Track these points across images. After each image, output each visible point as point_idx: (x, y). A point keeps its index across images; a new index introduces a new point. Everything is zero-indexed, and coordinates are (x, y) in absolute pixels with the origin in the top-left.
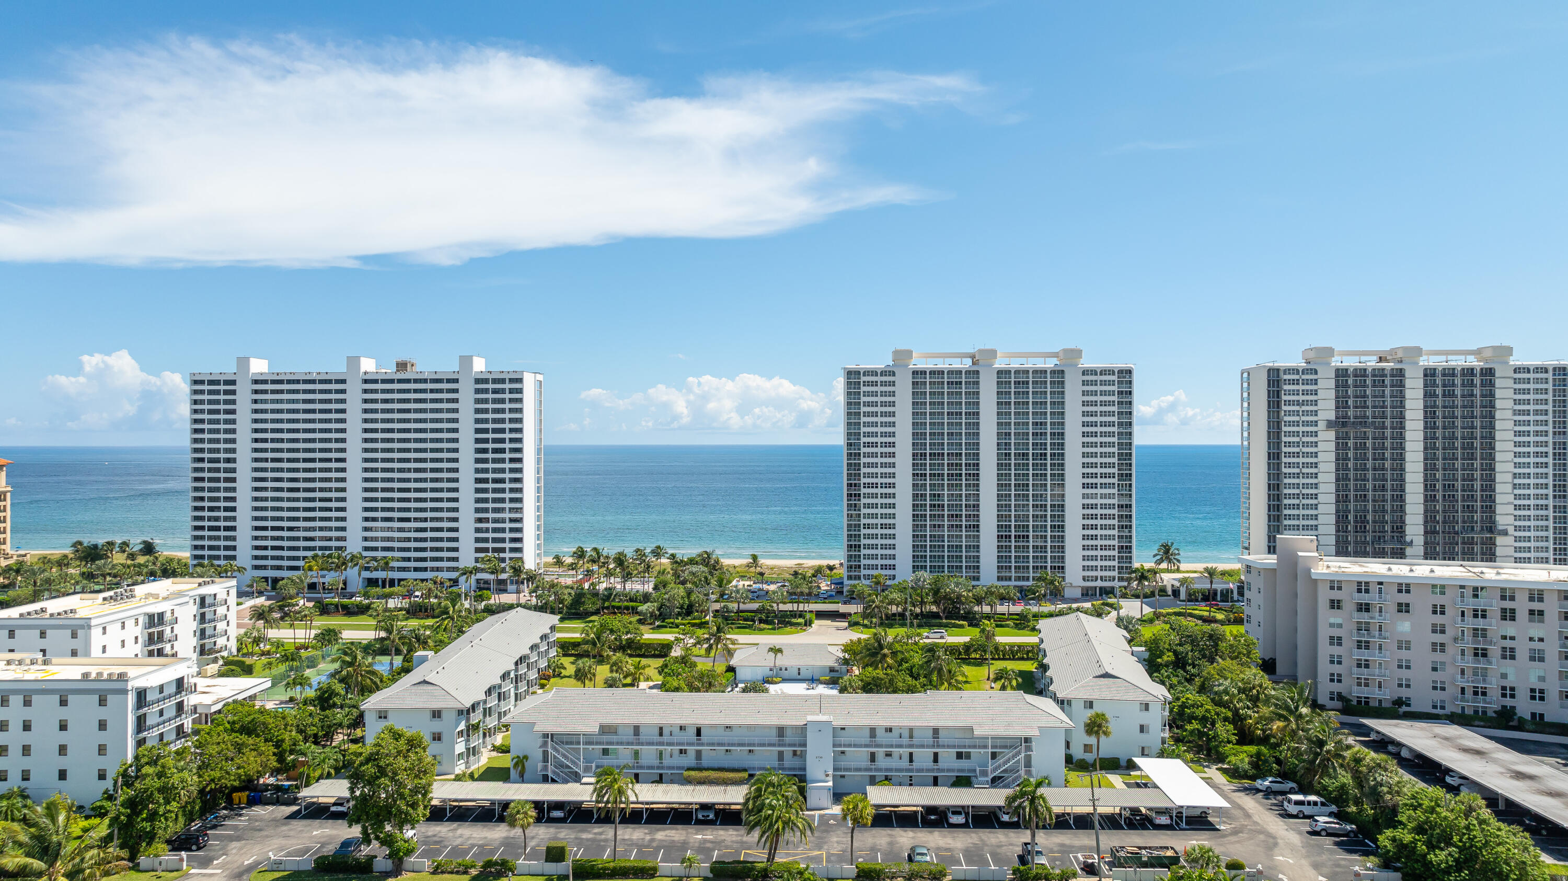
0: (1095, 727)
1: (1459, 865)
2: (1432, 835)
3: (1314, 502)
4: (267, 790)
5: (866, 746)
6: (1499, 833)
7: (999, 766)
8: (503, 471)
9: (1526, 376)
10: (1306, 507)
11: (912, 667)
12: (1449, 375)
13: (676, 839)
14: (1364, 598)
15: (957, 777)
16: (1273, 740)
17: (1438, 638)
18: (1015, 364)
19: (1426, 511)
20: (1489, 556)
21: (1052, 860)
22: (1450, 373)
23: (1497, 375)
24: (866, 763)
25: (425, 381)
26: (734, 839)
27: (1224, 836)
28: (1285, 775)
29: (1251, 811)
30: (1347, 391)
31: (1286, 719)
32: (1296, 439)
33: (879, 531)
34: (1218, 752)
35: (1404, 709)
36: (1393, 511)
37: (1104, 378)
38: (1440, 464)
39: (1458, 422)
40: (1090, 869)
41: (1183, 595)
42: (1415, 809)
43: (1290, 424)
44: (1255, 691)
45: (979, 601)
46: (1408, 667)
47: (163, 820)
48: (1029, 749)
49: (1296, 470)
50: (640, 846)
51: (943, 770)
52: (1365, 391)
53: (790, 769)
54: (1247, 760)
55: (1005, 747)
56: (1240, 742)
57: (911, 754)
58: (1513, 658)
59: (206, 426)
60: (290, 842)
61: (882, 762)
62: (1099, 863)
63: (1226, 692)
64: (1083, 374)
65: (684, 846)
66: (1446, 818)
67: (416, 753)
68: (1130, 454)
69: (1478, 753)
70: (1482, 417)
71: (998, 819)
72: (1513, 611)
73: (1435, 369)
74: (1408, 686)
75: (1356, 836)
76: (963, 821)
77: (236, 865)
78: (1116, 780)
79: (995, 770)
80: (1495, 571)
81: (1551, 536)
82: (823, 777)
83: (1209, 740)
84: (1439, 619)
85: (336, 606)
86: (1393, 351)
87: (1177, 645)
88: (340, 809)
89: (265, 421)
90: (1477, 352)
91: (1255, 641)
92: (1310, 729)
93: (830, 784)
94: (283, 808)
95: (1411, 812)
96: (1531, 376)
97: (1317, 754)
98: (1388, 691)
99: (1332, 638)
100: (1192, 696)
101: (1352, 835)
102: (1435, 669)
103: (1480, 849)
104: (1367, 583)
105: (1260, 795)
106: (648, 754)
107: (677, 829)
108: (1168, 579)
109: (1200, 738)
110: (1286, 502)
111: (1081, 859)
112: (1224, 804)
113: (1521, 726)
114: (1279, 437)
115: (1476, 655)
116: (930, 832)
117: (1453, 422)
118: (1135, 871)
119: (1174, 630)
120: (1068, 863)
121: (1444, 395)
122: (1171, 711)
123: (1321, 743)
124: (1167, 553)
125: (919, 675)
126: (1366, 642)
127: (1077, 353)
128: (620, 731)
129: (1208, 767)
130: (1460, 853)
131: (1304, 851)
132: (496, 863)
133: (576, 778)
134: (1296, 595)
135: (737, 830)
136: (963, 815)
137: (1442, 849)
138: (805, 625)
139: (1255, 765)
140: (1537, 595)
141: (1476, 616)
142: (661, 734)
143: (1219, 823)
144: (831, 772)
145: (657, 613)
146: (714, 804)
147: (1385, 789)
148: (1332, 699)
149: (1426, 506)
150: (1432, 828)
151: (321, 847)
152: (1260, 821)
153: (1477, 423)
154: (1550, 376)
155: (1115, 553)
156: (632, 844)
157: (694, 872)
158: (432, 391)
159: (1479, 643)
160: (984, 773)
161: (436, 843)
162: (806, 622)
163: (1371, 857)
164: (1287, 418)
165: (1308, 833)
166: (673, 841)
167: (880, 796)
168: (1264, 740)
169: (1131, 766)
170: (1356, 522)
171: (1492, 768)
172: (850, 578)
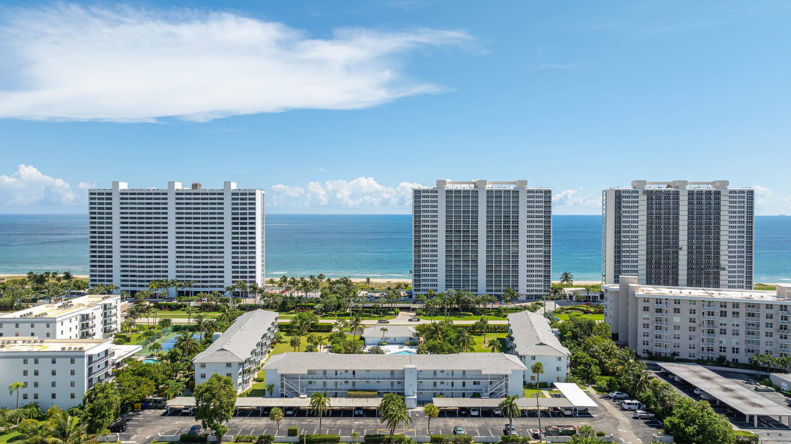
0: (537, 369)
1: (698, 433)
2: (687, 420)
3: (636, 254)
4: (150, 402)
5: (432, 379)
6: (715, 419)
7: (494, 388)
8: (246, 238)
9: (735, 195)
10: (632, 257)
11: (450, 339)
12: (700, 194)
13: (346, 424)
14: (659, 306)
15: (474, 393)
16: (617, 374)
17: (692, 325)
18: (495, 187)
19: (688, 259)
20: (717, 285)
21: (519, 432)
22: (700, 193)
23: (722, 194)
24: (432, 387)
25: (207, 194)
26: (373, 424)
27: (596, 420)
28: (623, 390)
29: (607, 408)
30: (652, 202)
31: (623, 364)
32: (628, 224)
33: (430, 268)
34: (592, 379)
35: (677, 357)
36: (673, 259)
37: (538, 194)
38: (695, 236)
39: (704, 217)
40: (536, 437)
41: (574, 299)
42: (680, 408)
43: (625, 217)
44: (609, 351)
45: (478, 303)
46: (678, 338)
47: (108, 418)
48: (507, 380)
49: (628, 239)
50: (330, 428)
51: (467, 390)
52: (661, 202)
53: (397, 390)
54: (605, 383)
55: (496, 379)
56: (602, 375)
57: (452, 383)
58: (725, 334)
59: (97, 216)
60: (166, 428)
61: (439, 386)
62: (540, 433)
63: (596, 351)
64: (528, 192)
65: (350, 428)
66: (693, 412)
67: (229, 387)
69: (709, 379)
70: (715, 214)
71: (493, 413)
72: (725, 312)
73: (693, 191)
74: (678, 347)
75: (654, 419)
76: (478, 414)
77: (142, 439)
78: (546, 393)
79: (491, 389)
80: (718, 292)
81: (745, 271)
82: (412, 394)
83: (588, 374)
84: (692, 316)
85: (165, 305)
86: (674, 182)
87: (573, 328)
88: (187, 411)
89: (127, 213)
90: (713, 183)
91: (609, 326)
92: (634, 370)
93: (416, 397)
94: (159, 410)
95: (678, 409)
96: (737, 195)
97: (638, 381)
98: (669, 349)
99: (644, 324)
100: (580, 353)
101: (652, 418)
102: (690, 339)
103: (707, 426)
104: (661, 299)
105: (611, 400)
106: (330, 383)
107: (346, 419)
108: (567, 291)
109: (584, 373)
110: (623, 254)
111: (532, 431)
112: (596, 405)
113: (728, 365)
114: (620, 223)
115: (709, 332)
116: (462, 419)
117: (701, 217)
118: (557, 437)
119: (572, 320)
120: (526, 434)
121: (697, 204)
122: (571, 360)
123: (639, 376)
124: (566, 277)
125: (453, 343)
126: (660, 326)
127: (525, 182)
128: (317, 373)
129: (587, 386)
130: (699, 427)
131: (631, 426)
132: (265, 437)
133: (297, 395)
134: (628, 304)
135: (374, 419)
136: (477, 411)
137: (691, 426)
138: (395, 315)
139: (609, 385)
140: (736, 305)
141: (709, 315)
142: (336, 374)
143: (593, 414)
144: (416, 392)
145: (324, 309)
146: (362, 407)
147: (667, 398)
148: (644, 353)
149: (688, 256)
150: (687, 417)
151: (181, 429)
152: (611, 412)
153: (712, 217)
154: (745, 195)
155: (542, 279)
156: (327, 427)
157: (357, 440)
158: (210, 199)
159: (710, 327)
160: (486, 391)
161: (236, 427)
162: (395, 313)
163: (661, 430)
164: (624, 214)
165: (633, 418)
166: (345, 425)
167: (439, 403)
168: (613, 374)
169: (553, 386)
170: (656, 264)
171: (715, 386)
172: (415, 290)
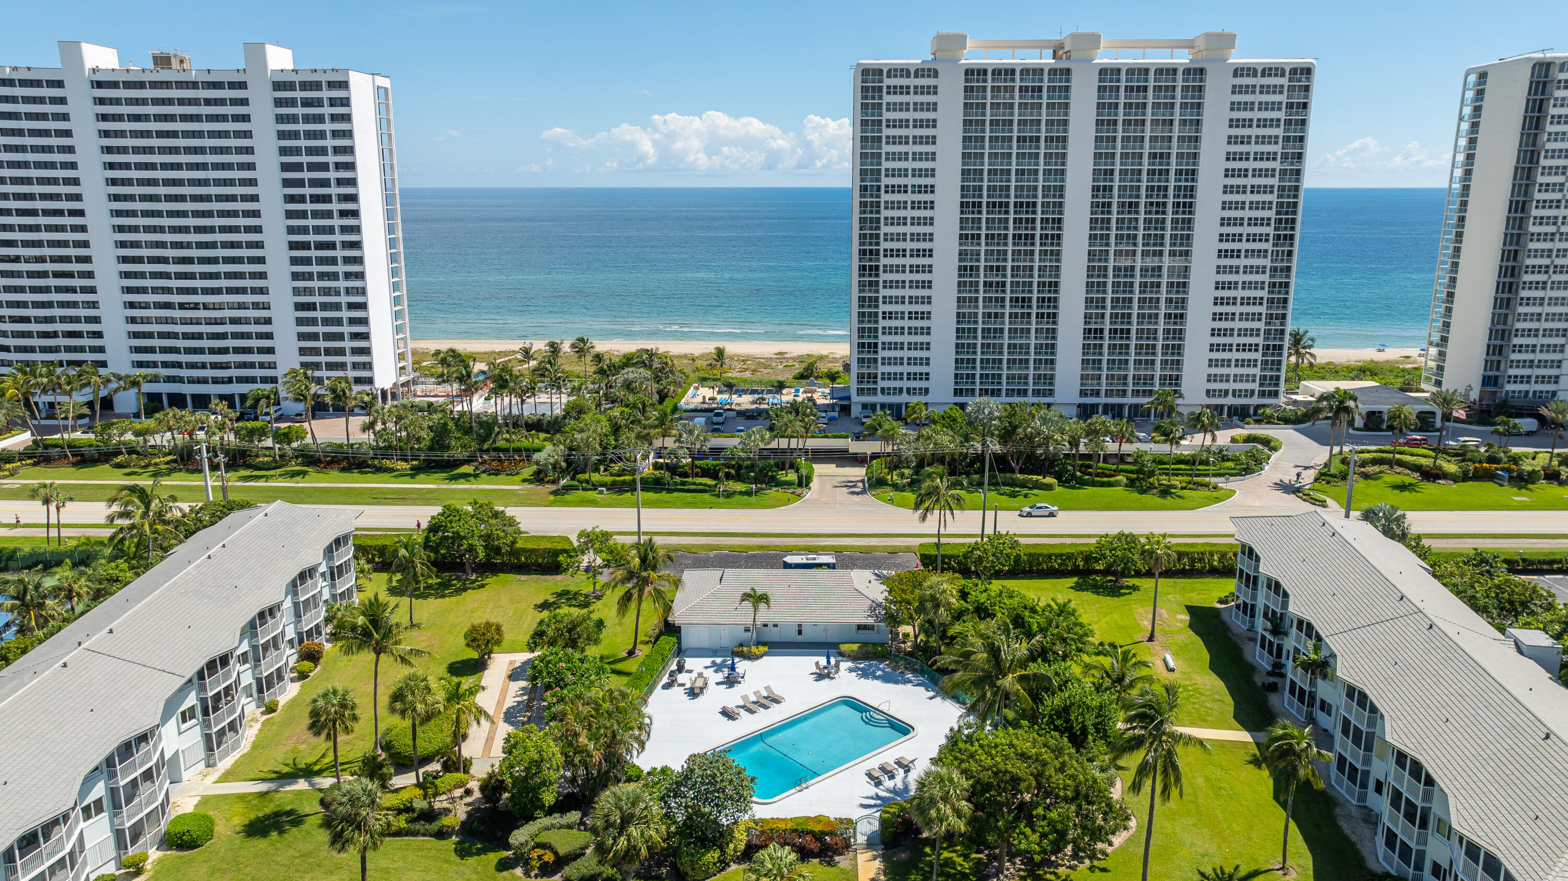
18: (1128, 59)
25: (194, 85)
32: (1559, 179)
33: (906, 323)
37: (1267, 81)
43: (1552, 153)
49: (1551, 229)
64: (1235, 74)
68: (1295, 205)
110: (1527, 278)
127: (1226, 40)
138: (800, 485)
145: (565, 461)
162: (800, 478)
164: (1549, 145)
172: (860, 392)
